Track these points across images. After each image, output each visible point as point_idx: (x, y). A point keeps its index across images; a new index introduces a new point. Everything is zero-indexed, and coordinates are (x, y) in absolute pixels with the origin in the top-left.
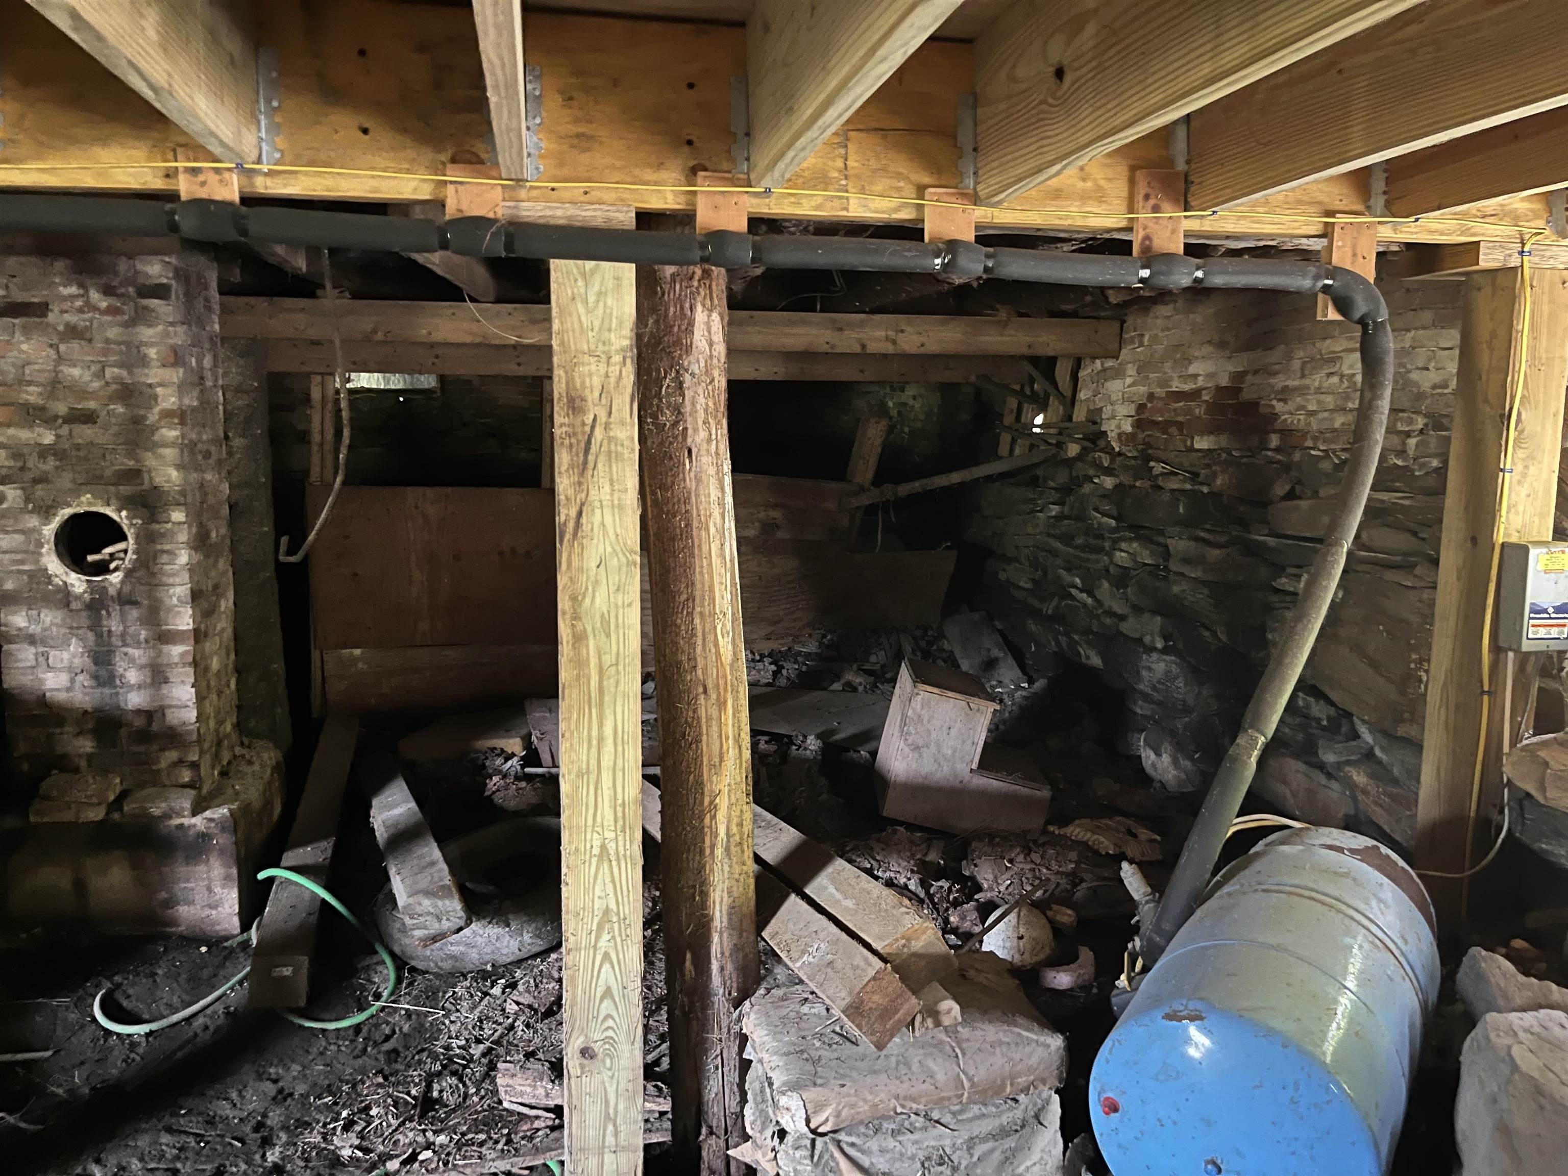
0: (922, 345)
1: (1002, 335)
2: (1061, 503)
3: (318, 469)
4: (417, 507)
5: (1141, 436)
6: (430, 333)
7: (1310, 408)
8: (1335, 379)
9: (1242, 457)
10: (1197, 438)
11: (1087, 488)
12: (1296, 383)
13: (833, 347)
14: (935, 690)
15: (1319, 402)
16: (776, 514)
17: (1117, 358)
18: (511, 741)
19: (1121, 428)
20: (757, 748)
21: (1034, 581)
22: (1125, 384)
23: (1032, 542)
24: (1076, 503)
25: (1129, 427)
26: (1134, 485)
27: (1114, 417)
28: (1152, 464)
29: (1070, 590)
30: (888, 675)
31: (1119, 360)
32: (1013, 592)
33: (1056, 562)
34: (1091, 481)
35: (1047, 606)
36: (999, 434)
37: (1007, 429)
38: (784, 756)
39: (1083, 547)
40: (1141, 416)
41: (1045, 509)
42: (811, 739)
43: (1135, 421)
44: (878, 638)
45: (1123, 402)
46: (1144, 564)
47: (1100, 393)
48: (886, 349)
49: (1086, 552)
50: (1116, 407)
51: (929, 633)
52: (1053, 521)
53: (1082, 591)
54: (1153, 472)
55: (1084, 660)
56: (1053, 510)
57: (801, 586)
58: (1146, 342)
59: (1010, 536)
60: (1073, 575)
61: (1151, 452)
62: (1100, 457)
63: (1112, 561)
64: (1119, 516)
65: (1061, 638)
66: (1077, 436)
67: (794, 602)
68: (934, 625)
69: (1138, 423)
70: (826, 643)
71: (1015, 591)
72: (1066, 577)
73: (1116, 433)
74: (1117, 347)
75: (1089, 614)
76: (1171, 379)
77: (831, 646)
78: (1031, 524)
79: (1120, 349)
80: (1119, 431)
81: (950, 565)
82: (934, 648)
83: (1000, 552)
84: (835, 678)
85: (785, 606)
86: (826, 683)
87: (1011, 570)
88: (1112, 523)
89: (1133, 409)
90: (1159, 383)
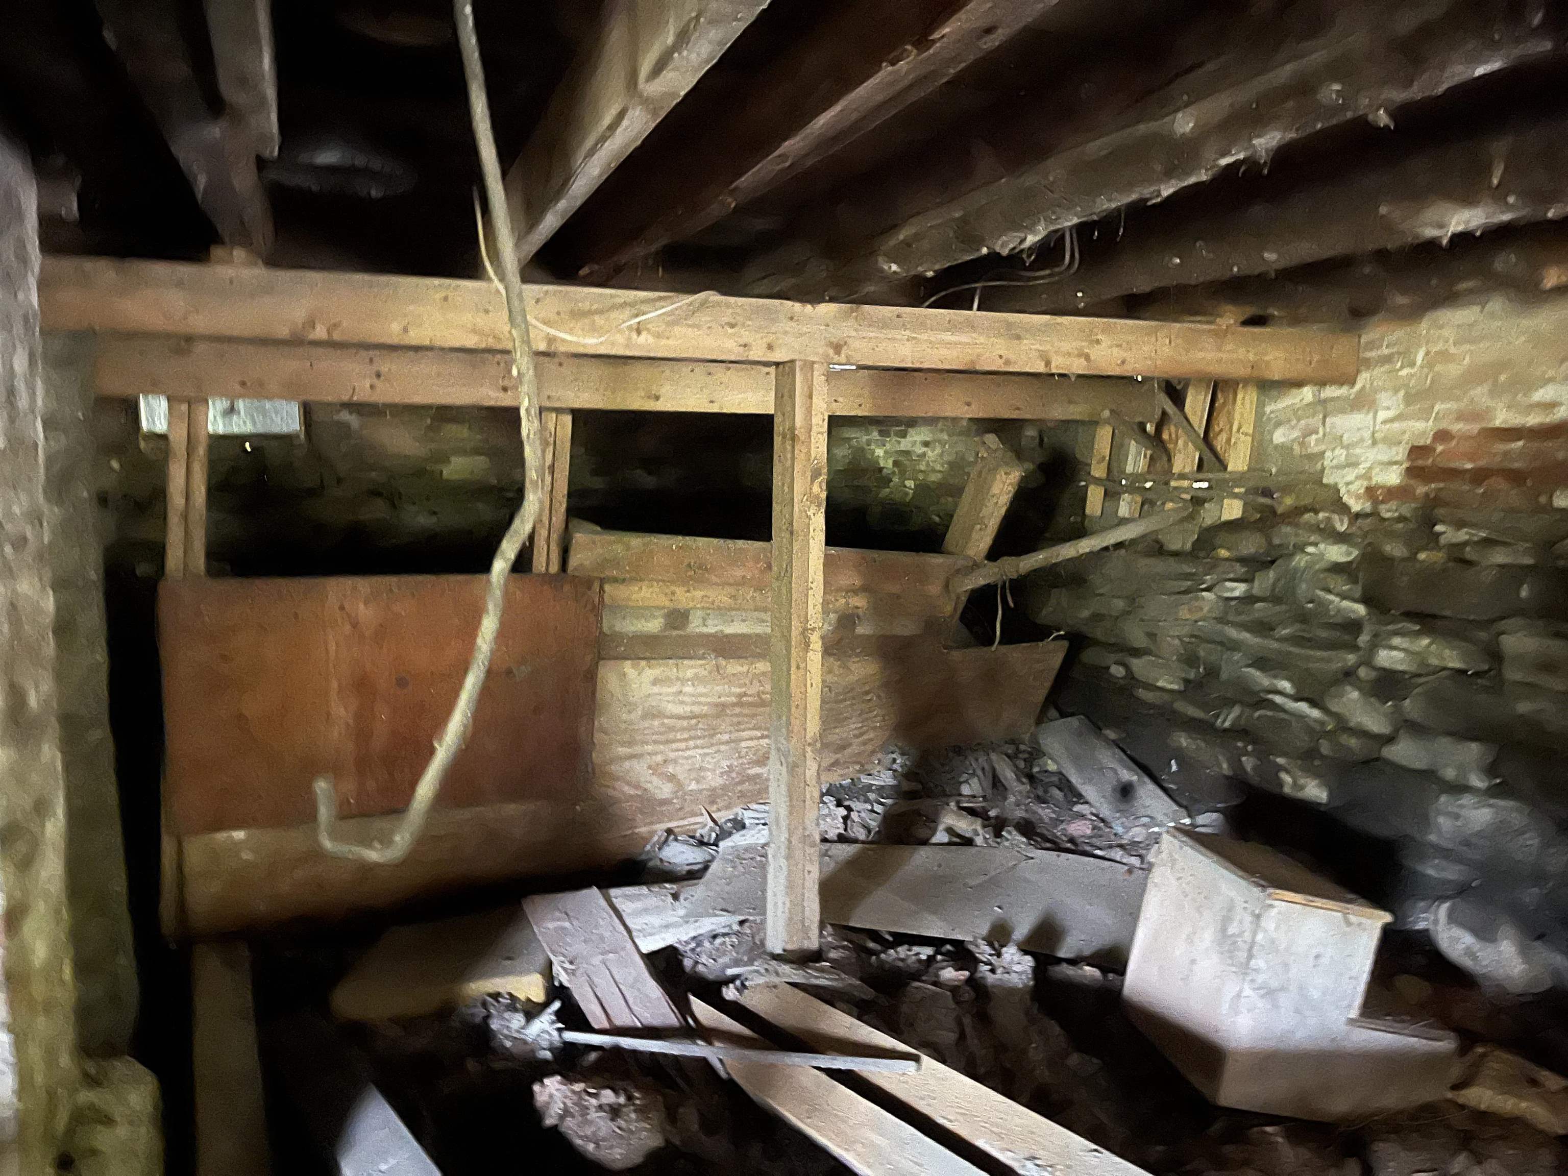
0: (1123, 362)
1: (1219, 349)
2: (1248, 579)
3: (180, 553)
4: (342, 608)
5: (1420, 490)
6: (406, 330)
10: (1557, 493)
11: (1300, 561)
13: (1007, 362)
14: (1298, 897)
16: (860, 602)
17: (1353, 383)
18: (526, 979)
19: (1370, 478)
20: (937, 976)
21: (1187, 681)
22: (1375, 418)
23: (1186, 630)
24: (1277, 580)
25: (1393, 477)
26: (1413, 557)
27: (1352, 464)
28: (1439, 528)
29: (1270, 696)
30: (992, 813)
31: (1358, 386)
32: (1141, 693)
33: (1237, 656)
34: (1303, 551)
35: (1217, 716)
36: (1086, 487)
37: (1098, 481)
38: (974, 982)
39: (1296, 640)
40: (1420, 463)
41: (1216, 589)
42: (1010, 953)
43: (1408, 470)
44: (961, 758)
45: (1375, 443)
46: (1444, 669)
47: (1317, 433)
48: (1078, 367)
49: (1303, 647)
50: (1358, 451)
51: (1022, 747)
52: (1233, 603)
53: (1297, 699)
54: (1443, 540)
55: (1287, 790)
56: (1233, 590)
57: (879, 697)
58: (1419, 361)
59: (1143, 620)
60: (1275, 677)
61: (1440, 512)
62: (1328, 519)
63: (1368, 662)
64: (1365, 600)
65: (1244, 759)
66: (1237, 490)
67: (867, 719)
68: (1026, 737)
69: (1413, 472)
70: (900, 769)
71: (1144, 692)
72: (1261, 679)
73: (1359, 487)
74: (1351, 369)
75: (1315, 732)
76: (1488, 410)
77: (909, 775)
78: (1186, 607)
79: (1358, 372)
80: (1365, 483)
81: (1057, 660)
82: (1036, 770)
83: (1113, 640)
84: (932, 825)
85: (854, 725)
86: (922, 833)
87: (1137, 664)
88: (1360, 609)
89: (1400, 453)
90: (1461, 417)
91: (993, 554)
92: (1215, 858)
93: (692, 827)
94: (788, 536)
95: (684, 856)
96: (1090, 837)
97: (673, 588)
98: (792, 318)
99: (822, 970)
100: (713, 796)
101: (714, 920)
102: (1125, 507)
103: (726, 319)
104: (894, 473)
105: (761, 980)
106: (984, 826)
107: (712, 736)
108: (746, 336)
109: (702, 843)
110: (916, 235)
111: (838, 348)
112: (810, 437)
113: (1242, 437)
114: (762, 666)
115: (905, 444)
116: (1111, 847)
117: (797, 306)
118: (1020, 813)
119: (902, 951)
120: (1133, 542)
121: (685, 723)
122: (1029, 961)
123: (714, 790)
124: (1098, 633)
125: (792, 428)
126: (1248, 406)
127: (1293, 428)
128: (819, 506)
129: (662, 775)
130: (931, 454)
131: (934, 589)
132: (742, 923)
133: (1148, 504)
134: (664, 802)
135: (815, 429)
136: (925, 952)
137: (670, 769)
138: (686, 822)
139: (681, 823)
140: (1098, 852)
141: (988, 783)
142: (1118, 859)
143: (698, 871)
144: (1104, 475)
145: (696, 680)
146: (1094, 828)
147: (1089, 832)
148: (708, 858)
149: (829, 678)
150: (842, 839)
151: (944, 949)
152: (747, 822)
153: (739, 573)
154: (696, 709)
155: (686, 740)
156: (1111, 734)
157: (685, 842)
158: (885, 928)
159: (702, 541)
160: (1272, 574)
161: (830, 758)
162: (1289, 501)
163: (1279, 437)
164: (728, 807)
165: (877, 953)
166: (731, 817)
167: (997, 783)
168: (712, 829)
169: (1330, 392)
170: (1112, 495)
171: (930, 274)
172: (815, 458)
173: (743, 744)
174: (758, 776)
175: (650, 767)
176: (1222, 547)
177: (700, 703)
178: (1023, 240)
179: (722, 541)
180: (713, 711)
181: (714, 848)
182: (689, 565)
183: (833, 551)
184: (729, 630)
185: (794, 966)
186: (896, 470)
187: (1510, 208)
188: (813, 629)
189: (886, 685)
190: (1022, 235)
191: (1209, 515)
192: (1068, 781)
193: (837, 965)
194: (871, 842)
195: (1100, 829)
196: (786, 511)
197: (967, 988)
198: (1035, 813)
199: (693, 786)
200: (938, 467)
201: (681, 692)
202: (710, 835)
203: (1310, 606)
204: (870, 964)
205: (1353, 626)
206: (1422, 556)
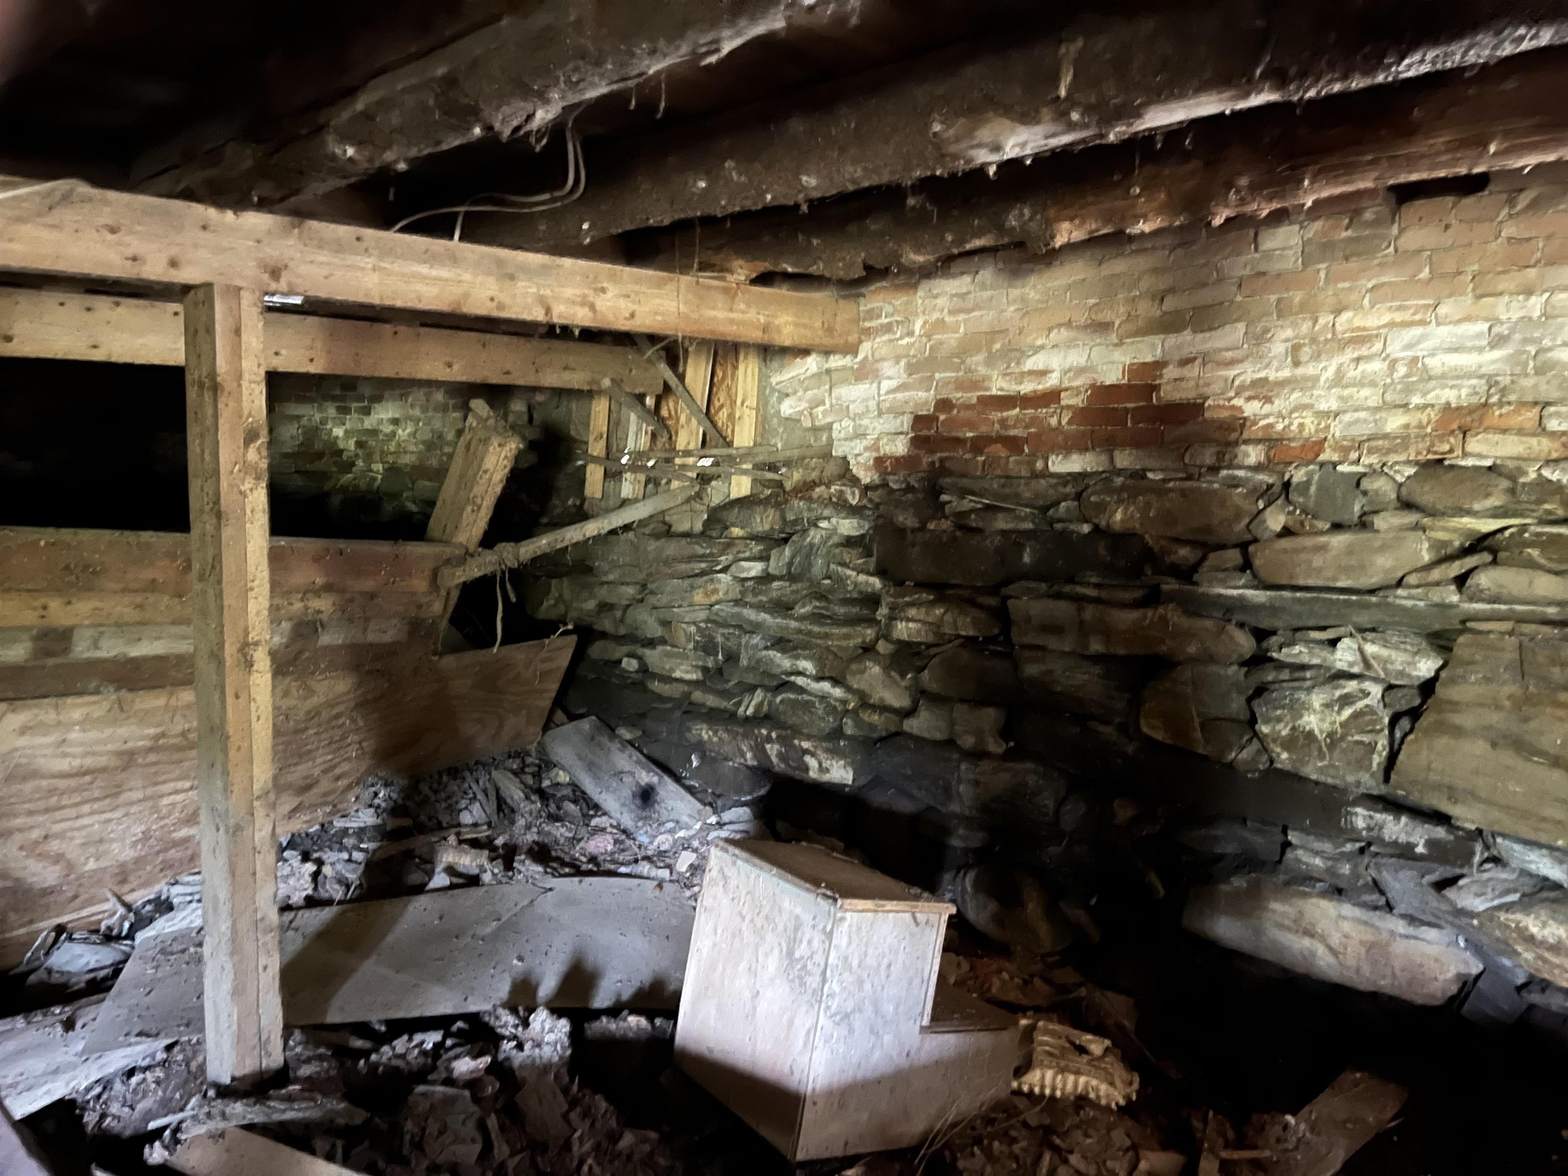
1: (729, 308)
2: (763, 557)
5: (926, 460)
7: (1323, 406)
8: (1377, 366)
9: (1164, 481)
10: (1052, 458)
11: (815, 536)
12: (1286, 373)
13: (501, 307)
14: (869, 904)
15: (1341, 398)
16: (324, 605)
17: (855, 353)
19: (878, 450)
20: (450, 1071)
21: (705, 670)
22: (879, 388)
23: (702, 615)
24: (793, 556)
25: (900, 447)
26: (922, 528)
27: (859, 435)
28: (944, 498)
29: (793, 678)
30: (499, 841)
31: (860, 357)
32: (656, 686)
33: (756, 640)
34: (816, 526)
35: (739, 704)
36: (584, 467)
37: (596, 460)
38: (499, 1069)
39: (817, 618)
40: (925, 432)
41: (733, 568)
42: (541, 1019)
43: (912, 439)
44: (458, 781)
45: (880, 414)
46: (958, 636)
47: (823, 403)
48: (581, 317)
49: (823, 625)
50: (865, 422)
51: (529, 760)
52: (750, 583)
53: (819, 678)
54: (947, 509)
55: (813, 774)
56: (749, 569)
57: (353, 720)
58: (917, 333)
59: (655, 608)
60: (797, 657)
61: (946, 481)
62: (841, 492)
63: (887, 637)
64: (881, 572)
65: (768, 746)
66: (744, 466)
67: (338, 749)
68: (533, 748)
69: (918, 442)
70: (383, 805)
71: (661, 685)
72: (782, 661)
73: (868, 458)
74: (852, 338)
75: (839, 712)
76: (985, 378)
77: (395, 810)
78: (701, 591)
79: (860, 342)
80: (875, 454)
81: (564, 660)
82: (546, 783)
83: (622, 631)
84: (428, 866)
85: (323, 758)
86: (415, 878)
87: (653, 656)
88: (876, 582)
89: (906, 422)
90: (960, 385)
91: (488, 541)
92: (775, 870)
93: (93, 919)
94: (214, 521)
95: (83, 961)
96: (612, 853)
97: (43, 600)
98: (204, 228)
99: (290, 1099)
100: (123, 875)
101: (129, 1050)
102: (628, 487)
103: (103, 221)
104: (357, 456)
105: (202, 1130)
106: (492, 860)
107: (117, 795)
108: (135, 245)
109: (109, 938)
110: (380, 103)
111: (275, 273)
112: (240, 386)
113: (747, 411)
114: (187, 696)
115: (369, 423)
116: (636, 861)
117: (212, 213)
118: (531, 837)
119: (400, 1044)
120: (642, 523)
121: (73, 782)
122: (564, 1025)
123: (122, 865)
124: (606, 624)
125: (213, 375)
126: (749, 378)
127: (800, 400)
128: (258, 478)
129: (42, 856)
130: (403, 433)
131: (420, 584)
132: (169, 1048)
133: (652, 482)
134: (47, 892)
135: (246, 376)
136: (431, 1039)
137: (55, 846)
138: (84, 913)
139: (74, 916)
140: (623, 870)
141: (492, 807)
142: (645, 873)
143: (105, 979)
144: (603, 454)
145: (86, 723)
146: (616, 842)
147: (610, 848)
148: (119, 957)
149: (285, 704)
150: (311, 902)
151: (454, 1028)
152: (175, 901)
153: (147, 574)
154: (89, 762)
155: (76, 805)
156: (625, 733)
157: (85, 941)
158: (376, 1018)
159: (86, 535)
160: (788, 551)
161: (288, 803)
162: (797, 476)
163: (787, 408)
164: (146, 884)
165: (366, 1054)
166: (152, 897)
167: (504, 808)
168: (123, 918)
169: (836, 361)
170: (613, 475)
171: (402, 166)
172: (250, 415)
173: (165, 801)
174: (187, 840)
175: (21, 848)
176: (734, 525)
177: (94, 754)
178: (530, 117)
179: (117, 533)
180: (114, 762)
181: (128, 942)
182: (67, 568)
183: (283, 542)
184: (136, 651)
185: (252, 1100)
186: (360, 452)
187: (1071, 126)
188: (257, 644)
189: (361, 705)
190: (530, 107)
191: (716, 494)
192: (583, 793)
193: (312, 1085)
194: (351, 901)
195: (622, 842)
196: (209, 488)
197: (491, 1078)
198: (549, 833)
199: (91, 865)
200: (412, 448)
201: (64, 741)
202: (121, 926)
203: (827, 582)
204: (358, 1073)
205: (872, 600)
206: (931, 526)
